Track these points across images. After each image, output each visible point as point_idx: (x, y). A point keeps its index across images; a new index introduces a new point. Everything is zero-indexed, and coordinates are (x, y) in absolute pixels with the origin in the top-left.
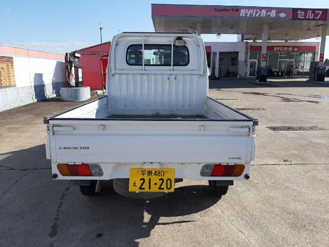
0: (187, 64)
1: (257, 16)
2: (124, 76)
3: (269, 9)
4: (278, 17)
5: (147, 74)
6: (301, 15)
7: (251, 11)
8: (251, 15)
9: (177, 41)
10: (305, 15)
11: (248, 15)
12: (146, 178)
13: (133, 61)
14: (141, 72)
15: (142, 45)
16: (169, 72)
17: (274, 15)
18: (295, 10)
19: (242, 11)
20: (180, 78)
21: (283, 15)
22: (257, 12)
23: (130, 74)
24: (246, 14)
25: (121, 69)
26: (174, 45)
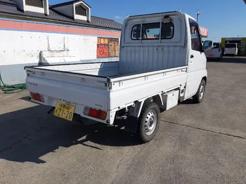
0: (172, 37)
5: (143, 46)
9: (165, 19)
16: (158, 44)
20: (166, 49)
26: (162, 23)
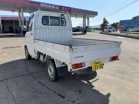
0: (66, 25)
1: (47, 7)
2: (42, 30)
3: (52, 5)
4: (55, 8)
5: (51, 29)
6: (63, 9)
7: (45, 5)
8: (45, 6)
10: (64, 9)
11: (44, 6)
12: (96, 65)
13: (45, 23)
14: (49, 28)
15: (48, 16)
16: (59, 28)
17: (54, 8)
18: (61, 7)
19: (41, 4)
20: (63, 31)
21: (57, 8)
22: (47, 6)
23: (44, 29)
24: (43, 6)
25: (40, 27)
26: (61, 17)
